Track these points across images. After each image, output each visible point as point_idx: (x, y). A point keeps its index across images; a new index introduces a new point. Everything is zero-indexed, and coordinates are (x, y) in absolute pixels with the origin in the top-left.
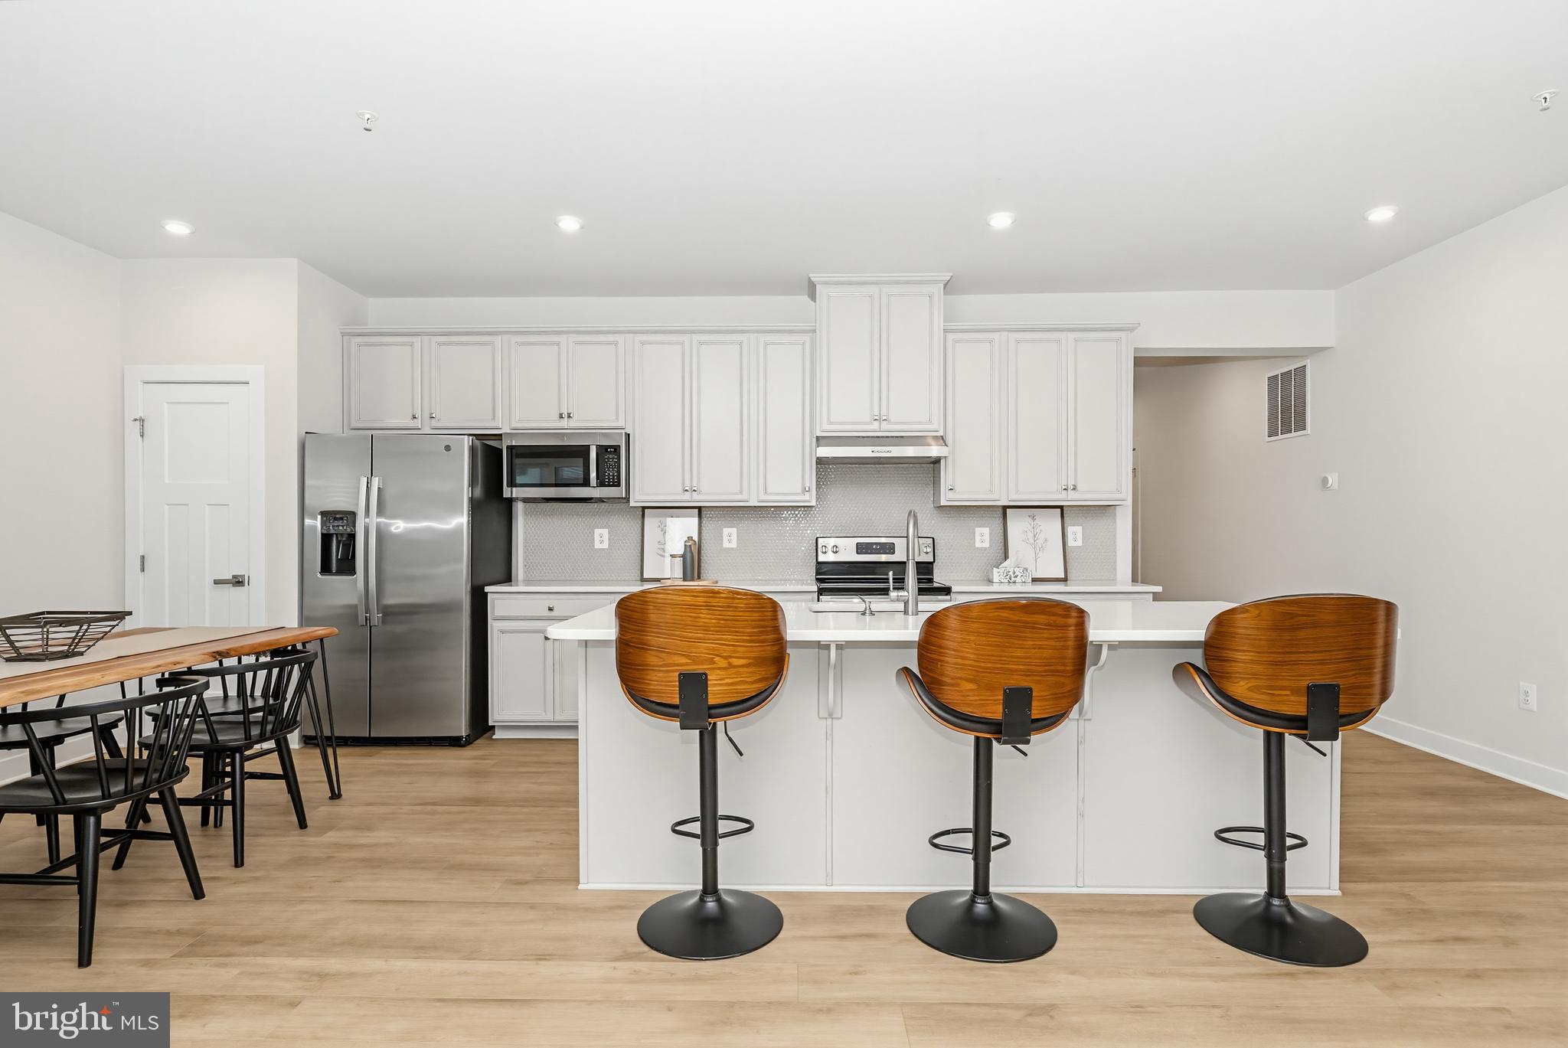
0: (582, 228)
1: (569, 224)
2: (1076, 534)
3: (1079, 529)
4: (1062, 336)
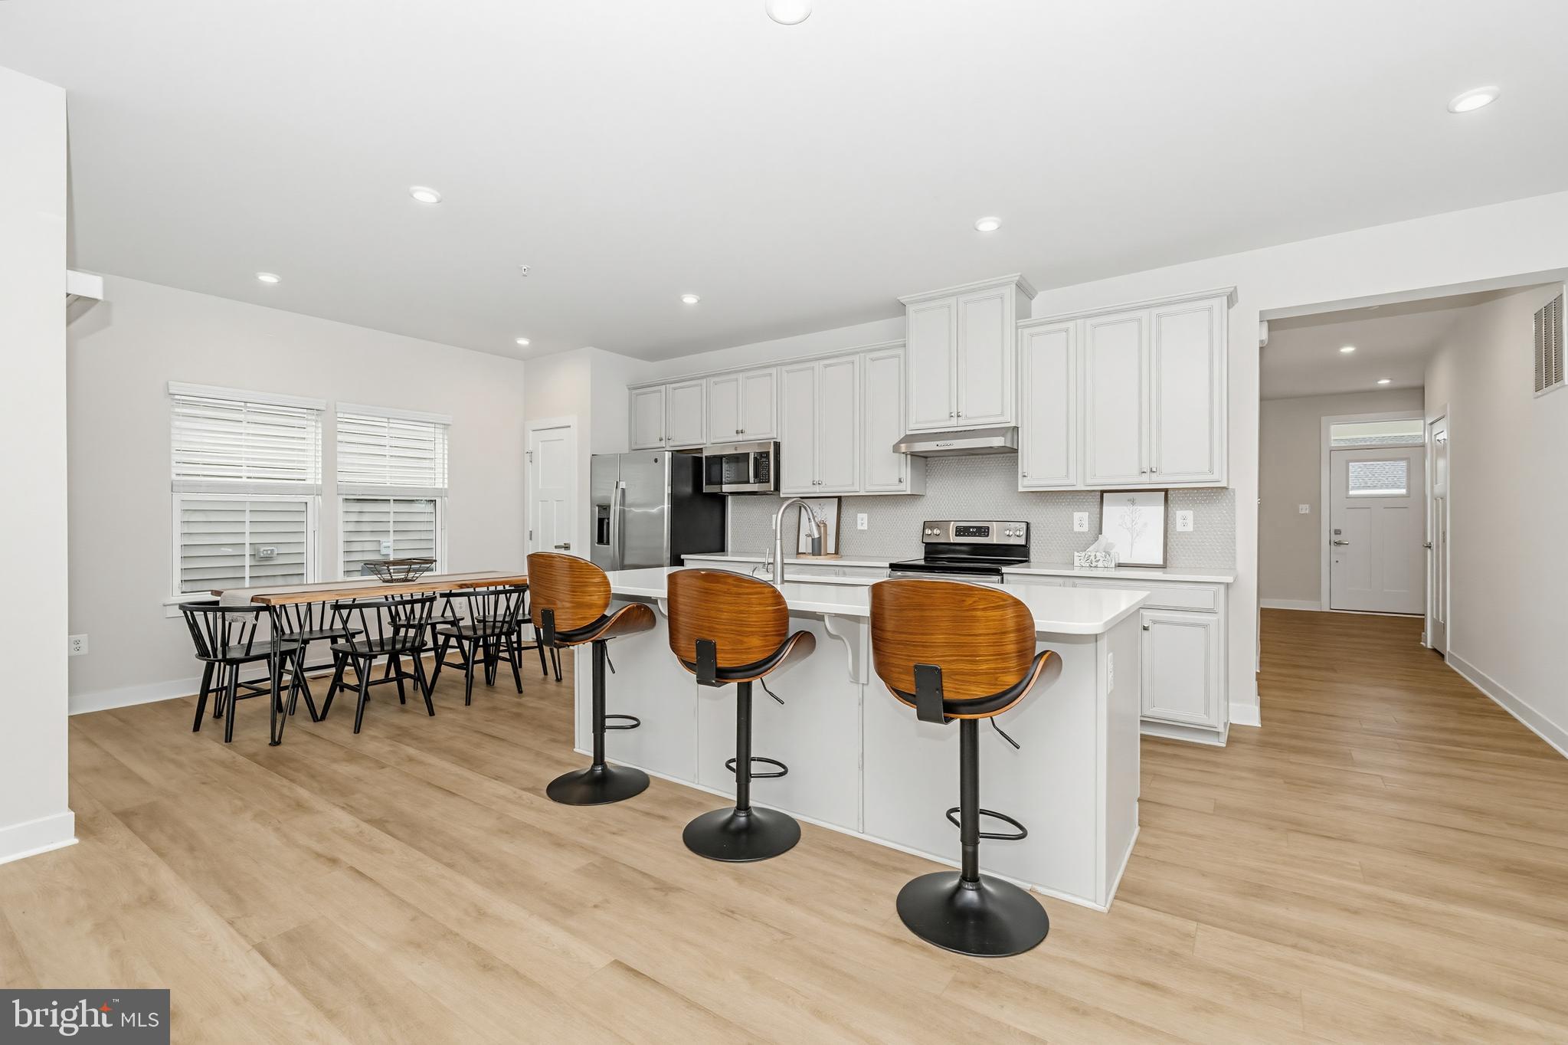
0: (699, 301)
1: (690, 300)
2: (1185, 518)
3: (1189, 514)
4: (1143, 314)
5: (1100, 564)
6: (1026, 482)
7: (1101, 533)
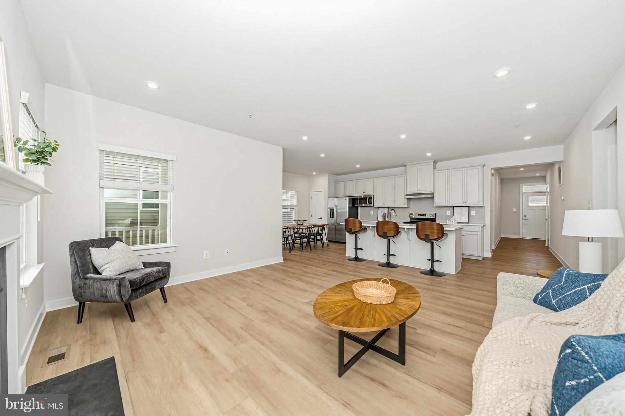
2: (473, 212)
4: (463, 169)
5: (453, 222)
6: (436, 204)
7: (453, 215)
